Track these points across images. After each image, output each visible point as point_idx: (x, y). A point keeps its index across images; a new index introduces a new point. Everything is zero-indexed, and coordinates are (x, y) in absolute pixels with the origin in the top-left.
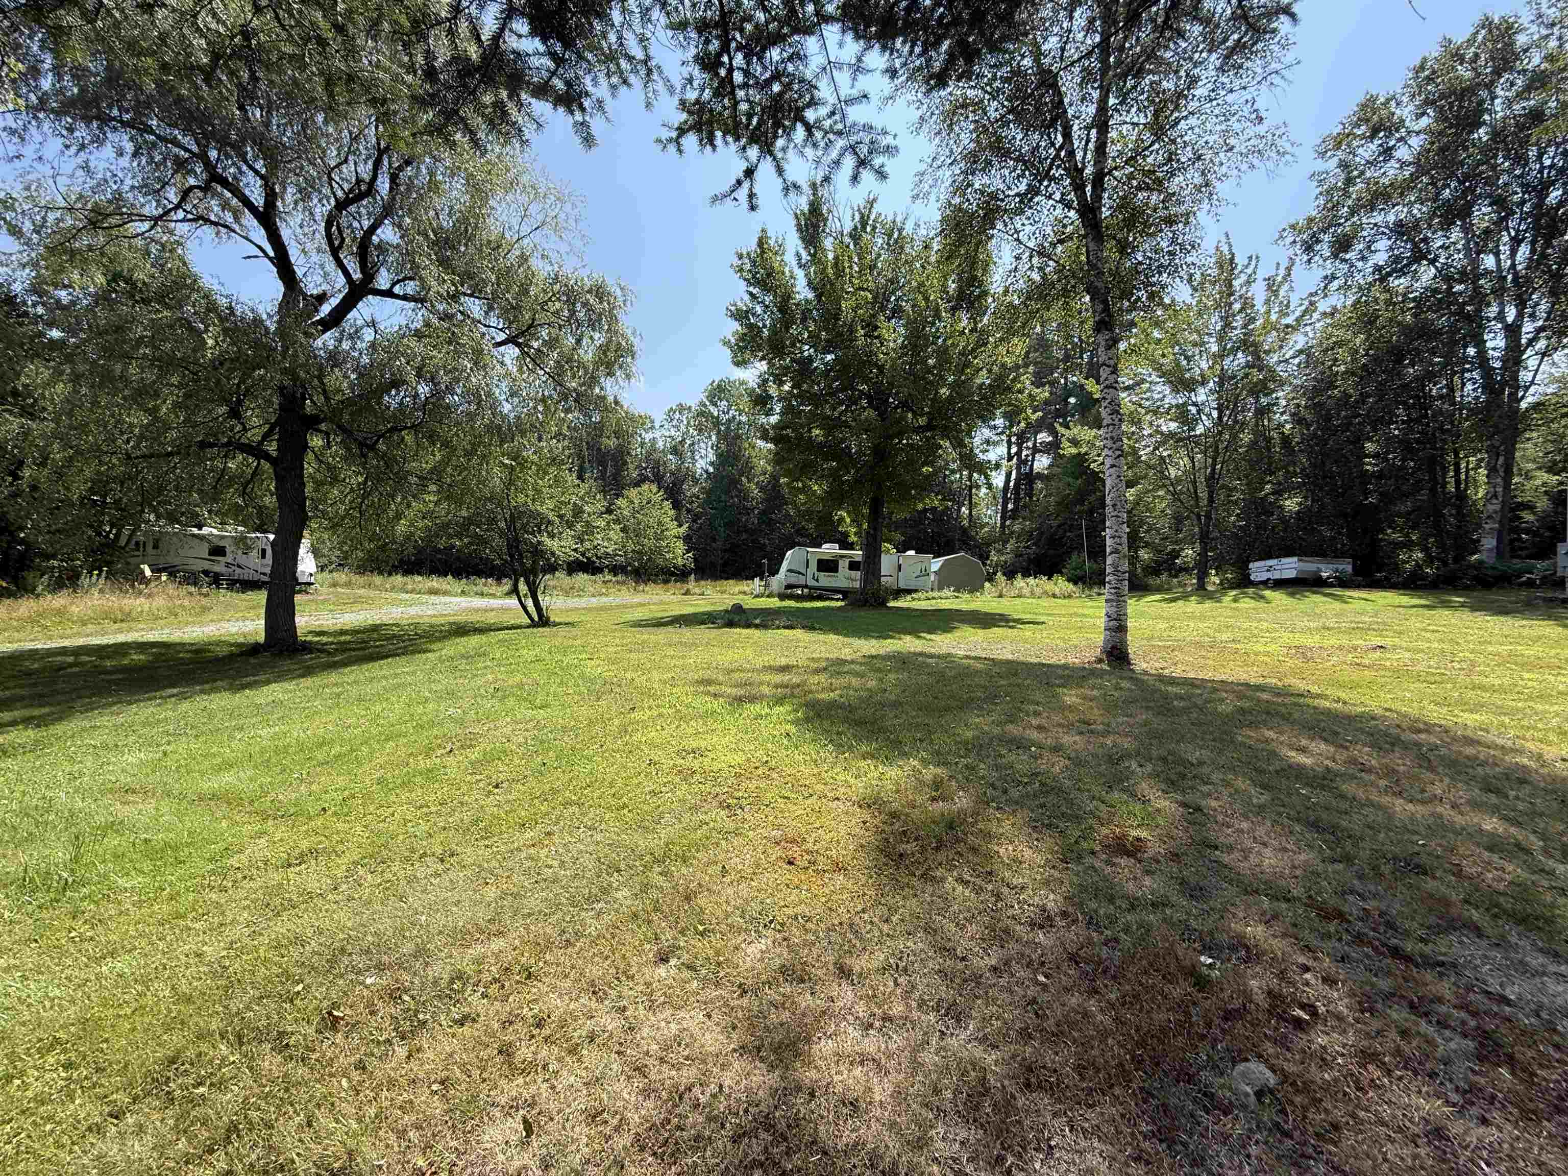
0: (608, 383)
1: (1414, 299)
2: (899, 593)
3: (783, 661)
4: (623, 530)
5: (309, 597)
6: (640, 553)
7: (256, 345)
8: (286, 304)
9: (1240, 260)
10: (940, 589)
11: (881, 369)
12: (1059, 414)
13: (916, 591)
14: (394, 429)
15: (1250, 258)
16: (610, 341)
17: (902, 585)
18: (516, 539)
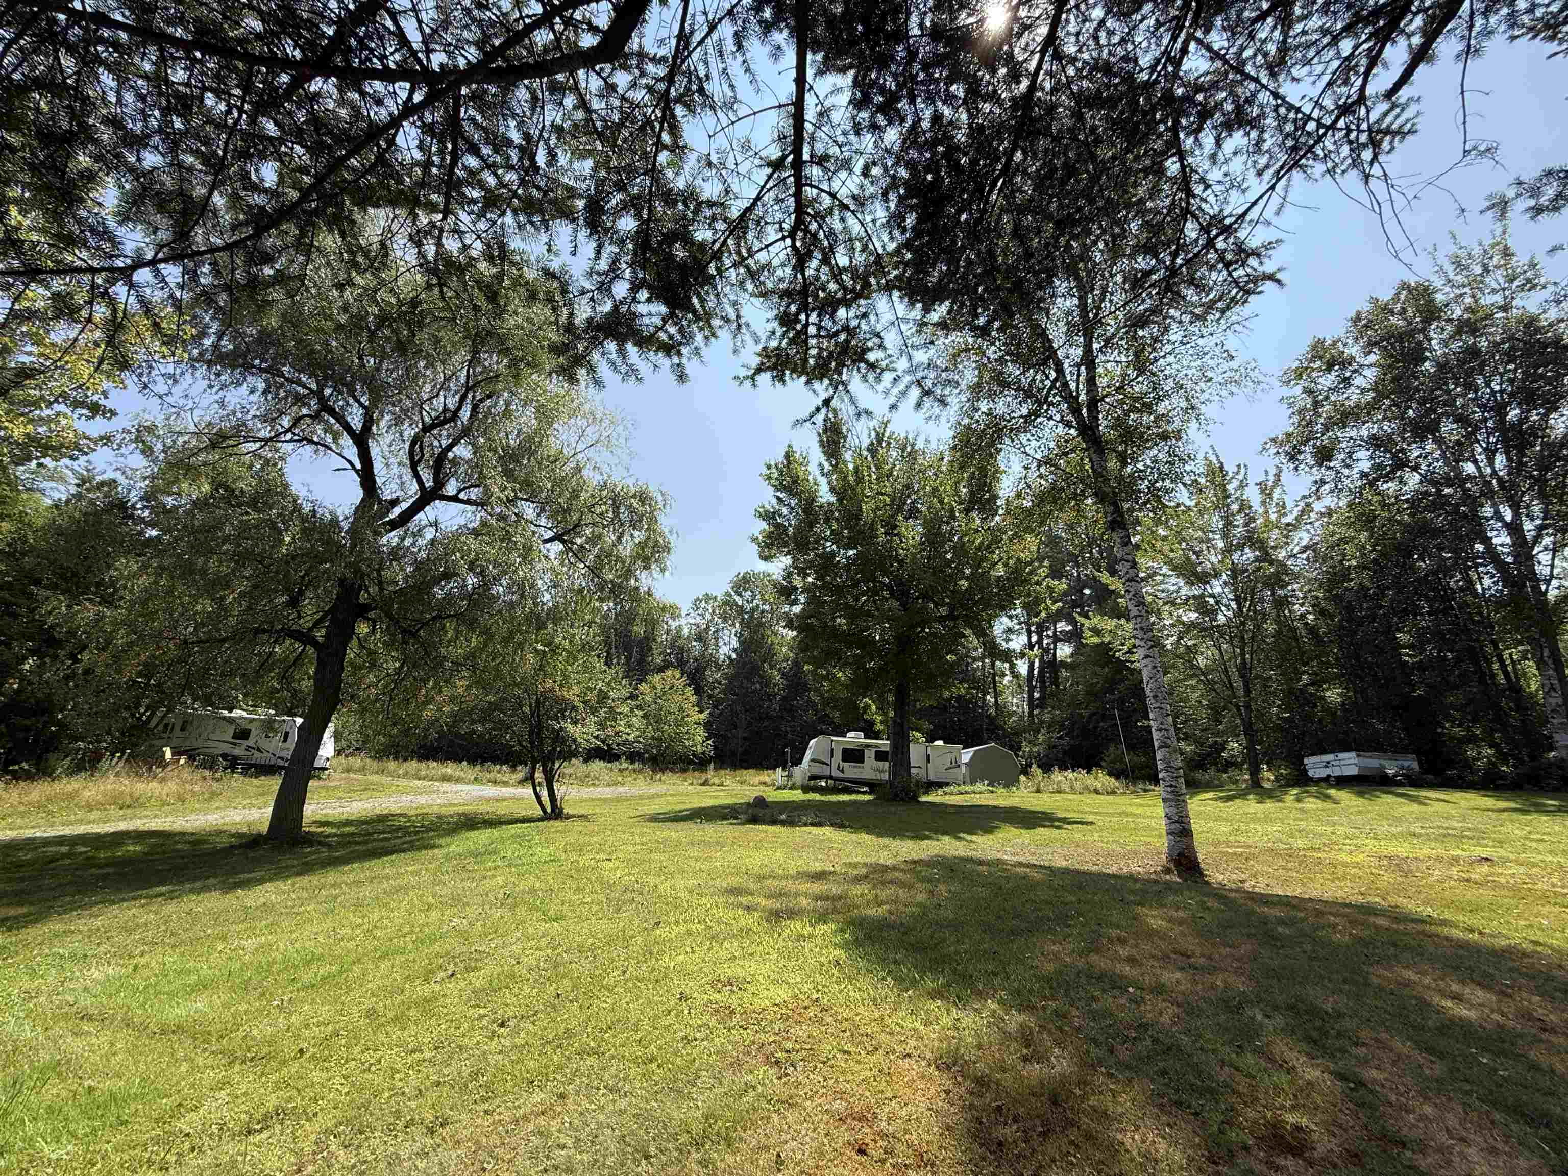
0: (643, 576)
1: (1407, 501)
2: (930, 786)
3: (818, 867)
4: (645, 716)
5: (321, 783)
6: (659, 739)
7: (329, 542)
8: (362, 509)
9: (1230, 468)
10: (973, 782)
11: (901, 563)
12: (1075, 605)
13: (947, 784)
14: (439, 617)
15: (1239, 466)
16: (649, 538)
17: (932, 778)
18: (539, 724)
